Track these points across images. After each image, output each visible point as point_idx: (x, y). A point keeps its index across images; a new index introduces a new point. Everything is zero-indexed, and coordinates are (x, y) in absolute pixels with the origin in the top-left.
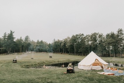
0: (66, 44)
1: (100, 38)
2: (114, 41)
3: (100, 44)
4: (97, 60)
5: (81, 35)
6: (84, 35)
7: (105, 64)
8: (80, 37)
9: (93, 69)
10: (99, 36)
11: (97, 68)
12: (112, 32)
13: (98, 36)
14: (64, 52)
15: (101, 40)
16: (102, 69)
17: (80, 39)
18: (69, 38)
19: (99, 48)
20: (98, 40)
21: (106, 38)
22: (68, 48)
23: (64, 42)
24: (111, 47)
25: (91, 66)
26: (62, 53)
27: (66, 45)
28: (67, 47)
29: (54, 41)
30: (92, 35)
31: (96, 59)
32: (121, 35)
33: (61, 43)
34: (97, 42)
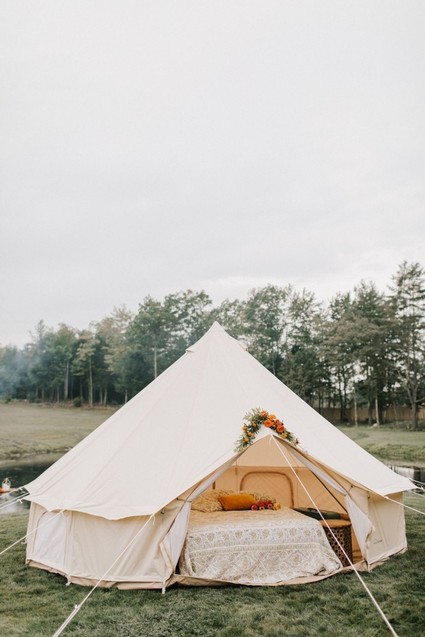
0: (106, 352)
1: (297, 315)
2: (374, 329)
3: (295, 349)
4: (265, 432)
5: (193, 299)
6: (210, 302)
7: (383, 492)
8: (185, 314)
9: (210, 574)
10: (292, 309)
11: (274, 556)
12: (367, 283)
13: (288, 304)
14: (97, 399)
15: (301, 329)
16: (334, 566)
17: (188, 322)
18: (123, 316)
19: (292, 372)
20: (289, 328)
21: (329, 319)
22: (116, 376)
23: (98, 337)
24: (357, 368)
25: (182, 517)
26: (78, 405)
27: (108, 359)
28: (111, 369)
29: (37, 335)
30: (256, 298)
31: (260, 420)
32: (413, 299)
33: (77, 345)
34: (283, 338)
